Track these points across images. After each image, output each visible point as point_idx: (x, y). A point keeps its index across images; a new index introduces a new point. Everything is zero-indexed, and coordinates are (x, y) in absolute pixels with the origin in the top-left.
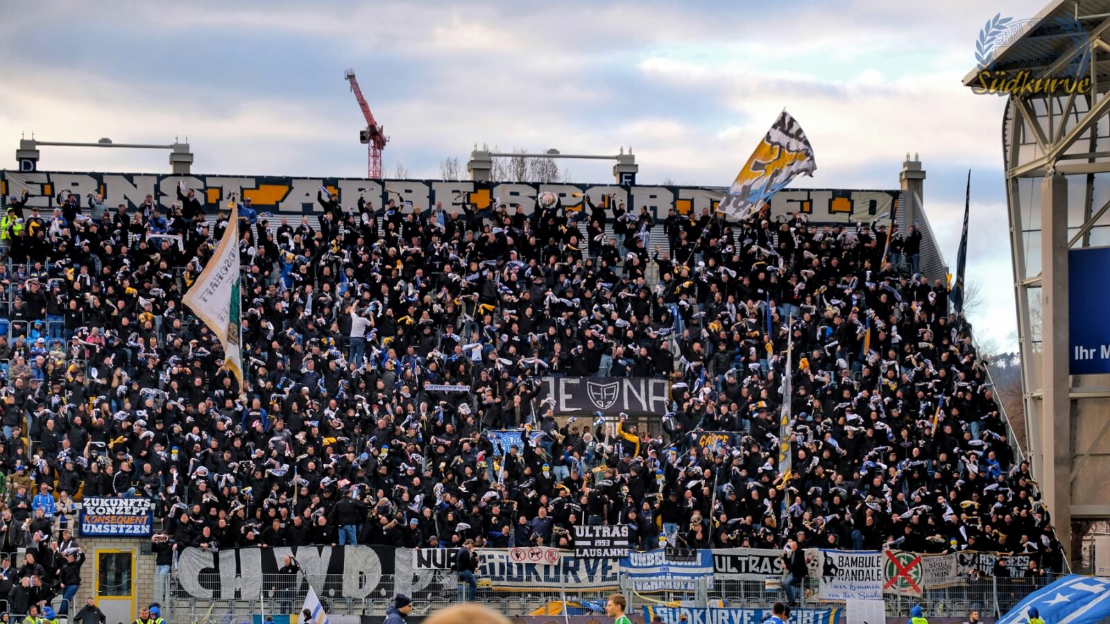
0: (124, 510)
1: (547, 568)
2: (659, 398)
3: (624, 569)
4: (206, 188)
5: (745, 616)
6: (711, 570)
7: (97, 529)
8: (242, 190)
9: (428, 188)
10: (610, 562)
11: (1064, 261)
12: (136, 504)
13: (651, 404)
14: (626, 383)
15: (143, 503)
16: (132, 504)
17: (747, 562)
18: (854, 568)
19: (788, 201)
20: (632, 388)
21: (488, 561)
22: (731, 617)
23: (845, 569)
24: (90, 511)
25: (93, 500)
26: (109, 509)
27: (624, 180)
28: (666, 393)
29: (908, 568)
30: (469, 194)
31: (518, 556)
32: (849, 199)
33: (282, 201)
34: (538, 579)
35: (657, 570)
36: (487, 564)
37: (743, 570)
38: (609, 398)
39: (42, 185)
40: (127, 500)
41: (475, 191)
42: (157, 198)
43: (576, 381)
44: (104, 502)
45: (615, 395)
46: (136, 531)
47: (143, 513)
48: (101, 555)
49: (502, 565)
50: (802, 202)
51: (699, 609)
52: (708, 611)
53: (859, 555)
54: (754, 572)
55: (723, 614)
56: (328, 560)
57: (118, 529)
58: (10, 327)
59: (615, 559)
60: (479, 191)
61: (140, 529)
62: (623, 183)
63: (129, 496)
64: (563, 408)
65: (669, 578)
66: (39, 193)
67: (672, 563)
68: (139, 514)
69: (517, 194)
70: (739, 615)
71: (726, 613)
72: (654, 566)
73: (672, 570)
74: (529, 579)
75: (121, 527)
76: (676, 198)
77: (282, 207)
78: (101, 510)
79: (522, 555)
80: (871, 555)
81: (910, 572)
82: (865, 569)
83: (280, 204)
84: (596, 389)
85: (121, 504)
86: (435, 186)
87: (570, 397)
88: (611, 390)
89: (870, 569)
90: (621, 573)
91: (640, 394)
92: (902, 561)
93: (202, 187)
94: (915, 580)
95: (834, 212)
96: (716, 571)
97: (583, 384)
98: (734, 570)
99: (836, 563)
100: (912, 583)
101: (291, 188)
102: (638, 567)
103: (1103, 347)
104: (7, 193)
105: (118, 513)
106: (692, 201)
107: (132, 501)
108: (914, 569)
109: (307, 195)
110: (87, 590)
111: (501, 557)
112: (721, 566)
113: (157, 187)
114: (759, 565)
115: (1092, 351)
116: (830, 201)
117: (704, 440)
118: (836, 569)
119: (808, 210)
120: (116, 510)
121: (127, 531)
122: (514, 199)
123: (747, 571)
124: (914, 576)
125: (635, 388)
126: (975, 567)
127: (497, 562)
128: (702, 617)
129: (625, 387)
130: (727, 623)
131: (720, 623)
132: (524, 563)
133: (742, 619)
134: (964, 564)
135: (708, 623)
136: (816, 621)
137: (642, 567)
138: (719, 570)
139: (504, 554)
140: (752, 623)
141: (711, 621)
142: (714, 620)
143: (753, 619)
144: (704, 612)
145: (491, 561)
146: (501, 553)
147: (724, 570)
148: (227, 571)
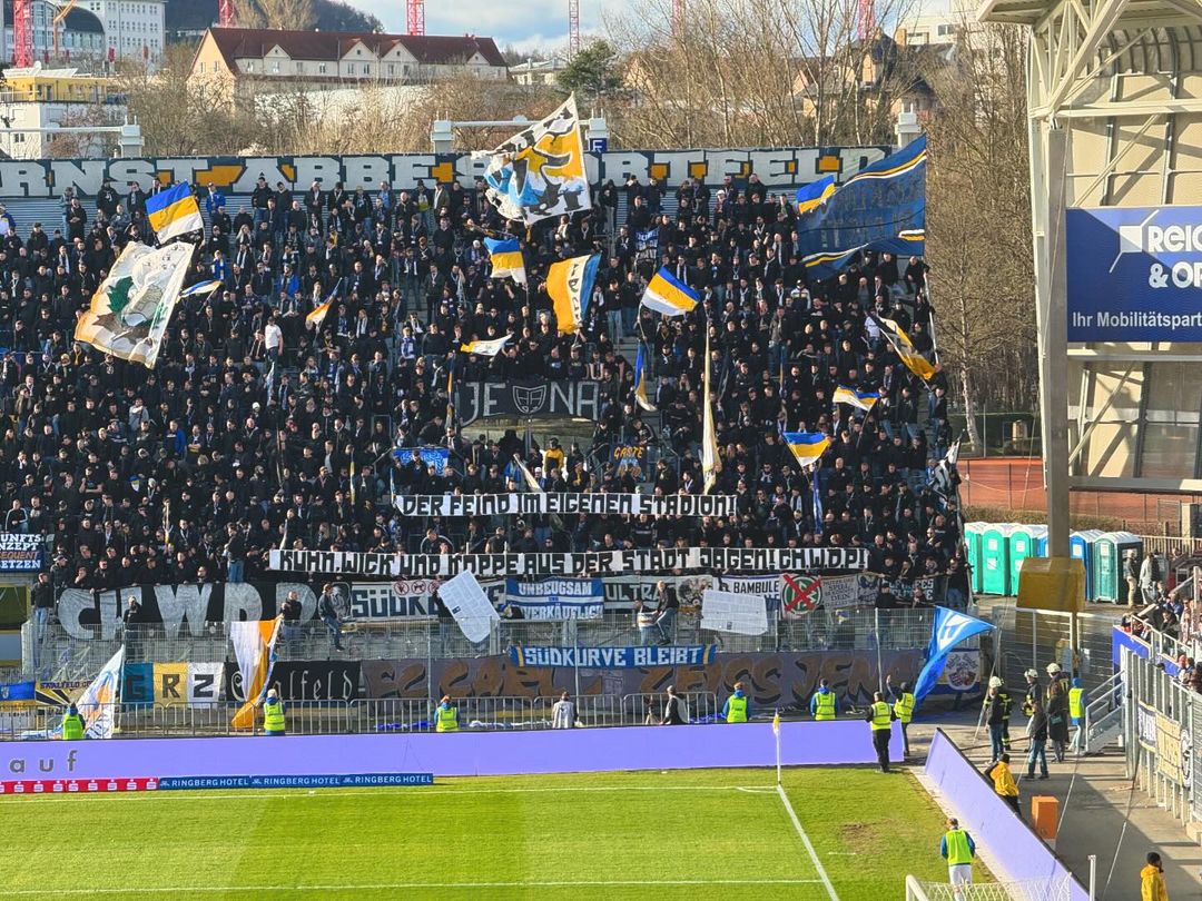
0: (14, 546)
2: (587, 402)
4: (157, 171)
5: (616, 654)
6: (600, 599)
8: (194, 172)
9: (387, 163)
11: (1060, 221)
12: (27, 540)
13: (579, 409)
14: (555, 387)
15: (34, 538)
16: (22, 540)
17: (639, 590)
19: (772, 161)
20: (560, 391)
21: (370, 596)
22: (601, 655)
27: (594, 147)
28: (595, 397)
29: (808, 591)
30: (430, 167)
31: (401, 589)
32: (838, 158)
33: (236, 181)
34: (423, 612)
35: (546, 600)
36: (368, 600)
37: (635, 597)
38: (536, 403)
40: (17, 535)
41: (437, 165)
43: (502, 386)
45: (542, 400)
46: (27, 566)
47: (34, 549)
49: (384, 601)
50: (787, 162)
51: (568, 649)
52: (577, 652)
53: (755, 581)
55: (594, 653)
56: (208, 596)
57: (9, 564)
59: (501, 589)
60: (441, 165)
61: (31, 564)
62: (594, 150)
64: (487, 414)
65: (558, 608)
68: (29, 549)
69: (481, 166)
70: (610, 654)
71: (597, 652)
72: (543, 596)
73: (561, 599)
74: (412, 613)
75: (12, 562)
76: (651, 162)
77: (236, 188)
79: (406, 589)
80: (768, 581)
81: (808, 596)
83: (234, 185)
84: (522, 393)
85: (11, 540)
86: (395, 160)
87: (494, 402)
88: (538, 395)
91: (567, 398)
93: (153, 171)
95: (822, 172)
96: (606, 600)
97: (509, 388)
98: (626, 598)
101: (245, 168)
102: (526, 596)
103: (1100, 314)
105: (8, 548)
106: (668, 165)
107: (23, 537)
108: (814, 593)
111: (384, 592)
112: (612, 595)
113: (106, 172)
114: (652, 592)
115: (1089, 318)
116: (817, 160)
117: (619, 452)
119: (793, 170)
120: (7, 546)
121: (18, 567)
124: (812, 601)
125: (563, 391)
126: (877, 589)
127: (379, 597)
128: (572, 656)
129: (553, 390)
130: (598, 664)
131: (590, 664)
132: (407, 597)
133: (613, 658)
134: (865, 586)
135: (578, 663)
136: (690, 659)
137: (531, 596)
138: (610, 598)
139: (387, 588)
140: (624, 663)
141: (581, 661)
142: (585, 660)
143: (624, 657)
144: (573, 652)
145: (373, 596)
146: (384, 588)
147: (615, 598)
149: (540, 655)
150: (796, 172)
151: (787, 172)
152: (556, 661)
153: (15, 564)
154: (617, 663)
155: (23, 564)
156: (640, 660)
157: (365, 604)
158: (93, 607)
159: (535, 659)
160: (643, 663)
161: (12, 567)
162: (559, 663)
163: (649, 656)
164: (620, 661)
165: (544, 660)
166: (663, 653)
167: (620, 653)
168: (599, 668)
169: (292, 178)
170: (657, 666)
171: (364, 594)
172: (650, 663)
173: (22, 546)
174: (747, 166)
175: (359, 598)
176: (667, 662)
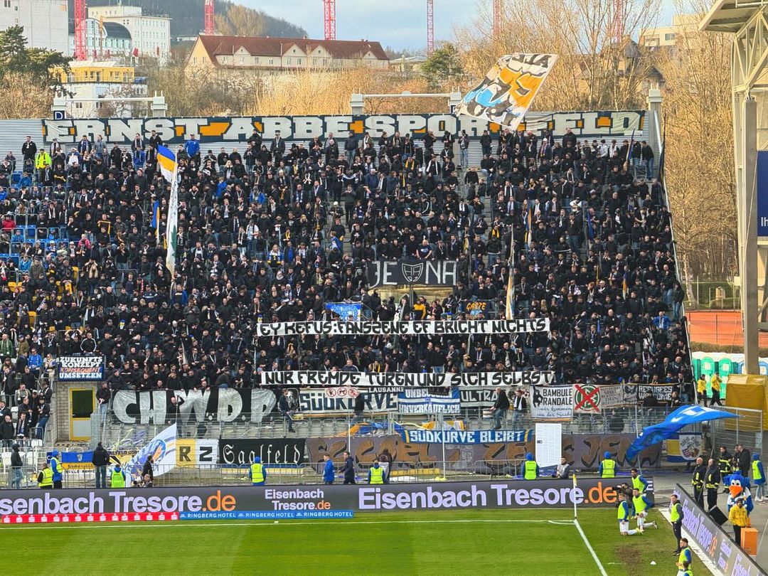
0: (85, 364)
1: (350, 400)
2: (449, 273)
3: (401, 400)
4: (175, 126)
5: (469, 435)
6: (458, 400)
7: (68, 376)
8: (199, 126)
9: (321, 121)
10: (392, 396)
11: (754, 159)
12: (93, 361)
13: (444, 277)
14: (428, 264)
15: (97, 360)
16: (90, 361)
17: (482, 394)
18: (554, 397)
19: (567, 120)
20: (432, 267)
21: (311, 397)
22: (459, 436)
23: (548, 398)
24: (64, 365)
25: (66, 358)
26: (76, 364)
28: (455, 270)
29: (591, 395)
30: (349, 124)
31: (331, 393)
32: (610, 118)
33: (225, 133)
34: (345, 408)
35: (424, 400)
36: (310, 399)
37: (480, 399)
38: (416, 275)
39: (69, 128)
40: (87, 358)
41: (353, 122)
42: (143, 134)
44: (73, 359)
45: (420, 272)
46: (93, 376)
47: (98, 366)
48: (73, 392)
49: (320, 400)
50: (577, 121)
51: (438, 432)
52: (444, 433)
53: (557, 389)
54: (487, 400)
55: (454, 435)
56: (208, 398)
57: (81, 375)
58: (36, 231)
59: (395, 394)
60: (356, 122)
61: (96, 375)
64: (385, 282)
65: (430, 405)
66: (67, 133)
67: (433, 396)
68: (95, 366)
69: (381, 123)
70: (465, 435)
71: (456, 434)
72: (421, 398)
73: (432, 400)
74: (338, 408)
77: (225, 137)
78: (71, 365)
79: (334, 393)
80: (565, 388)
81: (592, 398)
82: (561, 397)
83: (224, 135)
84: (408, 268)
85: (83, 361)
86: (326, 119)
87: (390, 274)
88: (418, 269)
89: (565, 397)
90: (399, 403)
91: (437, 271)
92: (587, 390)
93: (173, 126)
94: (596, 403)
95: (599, 127)
96: (462, 401)
97: (399, 265)
98: (474, 399)
99: (541, 394)
100: (594, 405)
101: (231, 124)
102: (410, 398)
104: (47, 134)
105: (81, 366)
107: (91, 358)
108: (595, 396)
109: (242, 128)
110: (66, 414)
111: (320, 394)
112: (465, 398)
113: (143, 127)
114: (491, 396)
116: (596, 119)
117: (470, 306)
118: (542, 398)
119: (581, 126)
121: (87, 377)
122: (380, 126)
123: (483, 400)
124: (594, 401)
125: (434, 267)
126: (636, 394)
127: (317, 398)
128: (441, 436)
129: (427, 266)
130: (457, 441)
131: (452, 441)
132: (335, 398)
133: (466, 437)
134: (628, 392)
135: (444, 441)
136: (516, 438)
137: (414, 398)
138: (464, 400)
139: (322, 392)
140: (473, 441)
141: (446, 439)
142: (448, 438)
143: (474, 437)
144: (441, 434)
145: (313, 397)
146: (320, 392)
147: (467, 400)
148: (144, 405)
149: (420, 435)
150: (583, 127)
151: (577, 127)
152: (430, 439)
153: (85, 375)
154: (469, 441)
155: (91, 375)
156: (484, 439)
157: (308, 402)
158: (136, 403)
159: (416, 438)
160: (486, 441)
161: (83, 377)
162: (432, 441)
163: (490, 436)
164: (471, 439)
165: (422, 438)
166: (499, 434)
167: (471, 435)
168: (457, 444)
169: (261, 131)
170: (495, 443)
171: (308, 396)
172: (490, 441)
173: (90, 364)
174: (551, 123)
175: (305, 398)
176: (501, 440)
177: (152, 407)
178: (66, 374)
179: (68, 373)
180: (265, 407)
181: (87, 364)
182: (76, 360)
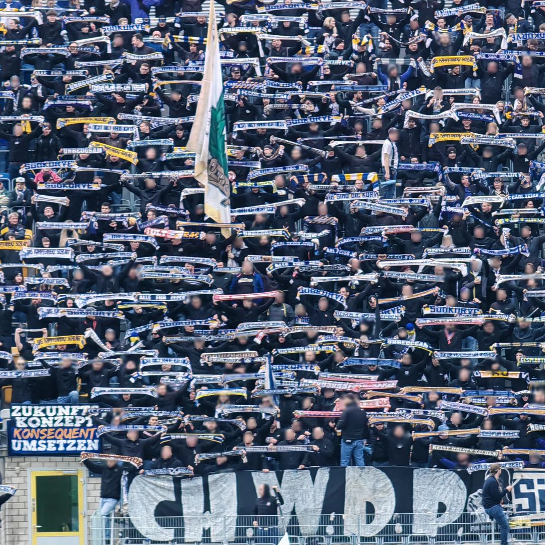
0: (63, 421)
7: (31, 446)
12: (80, 412)
24: (20, 423)
26: (44, 419)
40: (68, 407)
44: (38, 411)
46: (81, 447)
47: (90, 424)
48: (39, 479)
56: (324, 487)
57: (57, 446)
61: (86, 445)
63: (70, 402)
68: (84, 425)
75: (62, 442)
78: (34, 422)
85: (60, 413)
105: (56, 425)
107: (75, 409)
110: (23, 525)
120: (54, 421)
121: (69, 448)
148: (192, 504)
153: (66, 445)
155: (76, 445)
158: (172, 498)
161: (61, 448)
173: (74, 421)
175: (523, 488)
177: (207, 508)
178: (26, 443)
179: (30, 440)
180: (442, 508)
181: (67, 419)
182: (44, 411)
